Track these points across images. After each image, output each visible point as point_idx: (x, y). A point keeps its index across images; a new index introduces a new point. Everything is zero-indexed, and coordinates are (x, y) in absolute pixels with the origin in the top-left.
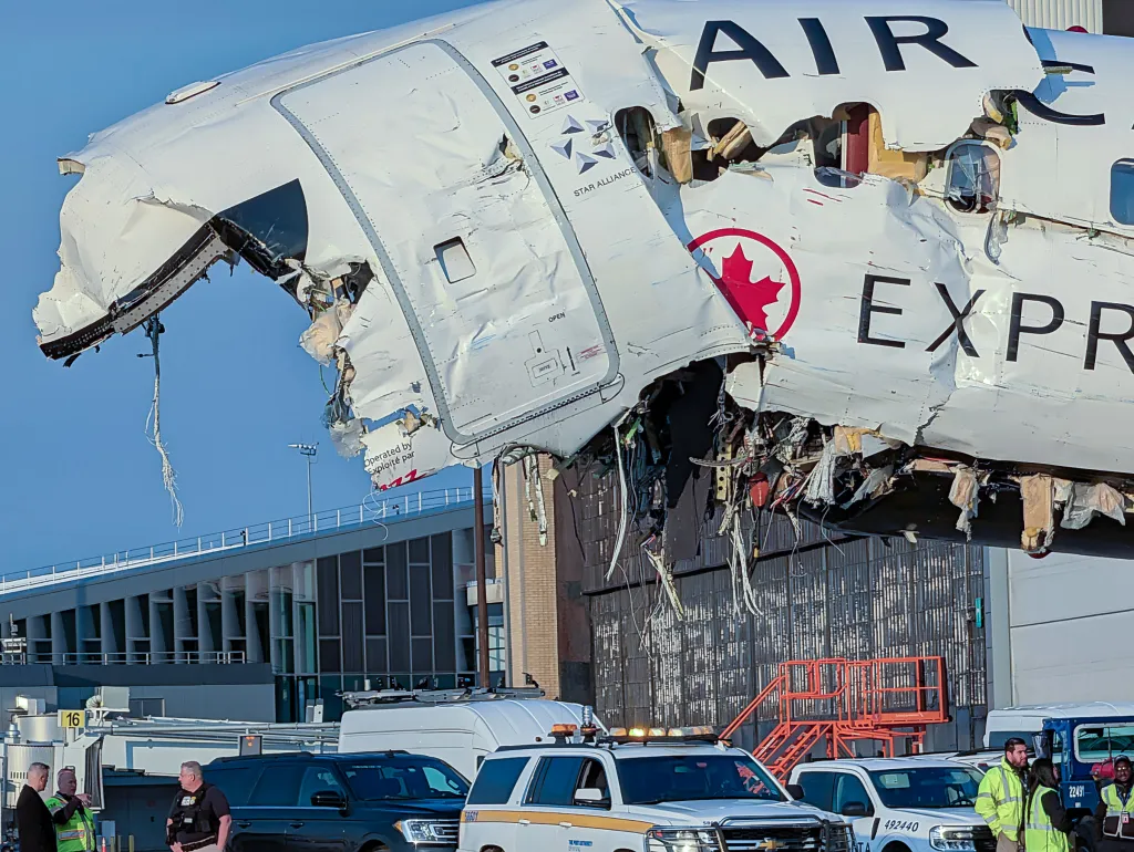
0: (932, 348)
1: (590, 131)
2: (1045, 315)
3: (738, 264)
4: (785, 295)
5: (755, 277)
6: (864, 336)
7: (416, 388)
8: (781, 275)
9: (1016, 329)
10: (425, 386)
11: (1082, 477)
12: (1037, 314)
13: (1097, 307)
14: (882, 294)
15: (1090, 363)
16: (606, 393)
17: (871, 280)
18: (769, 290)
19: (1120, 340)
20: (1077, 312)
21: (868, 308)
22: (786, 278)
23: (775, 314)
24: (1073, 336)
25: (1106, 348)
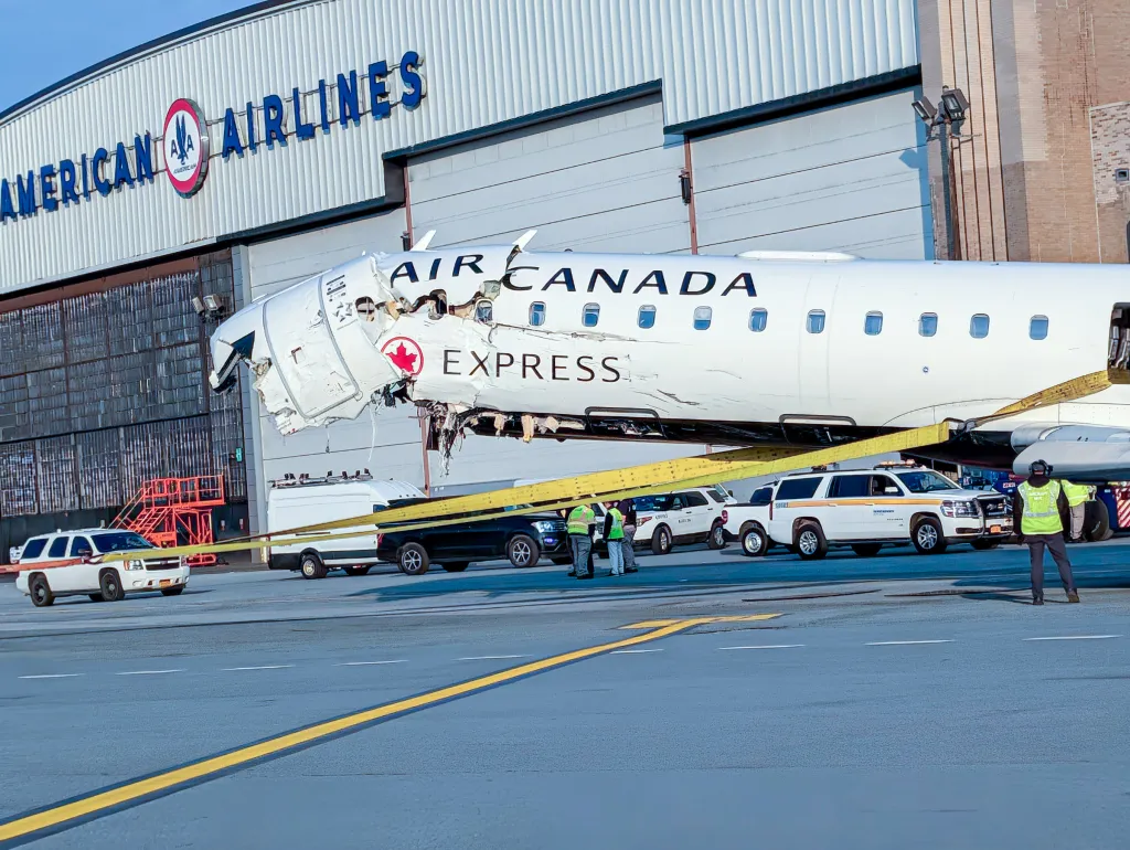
0: (471, 374)
1: (346, 307)
2: (508, 360)
3: (401, 350)
4: (418, 359)
5: (408, 353)
6: (446, 372)
7: (287, 401)
8: (415, 352)
9: (499, 365)
10: (289, 399)
12: (505, 360)
13: (524, 356)
14: (451, 356)
15: (524, 376)
16: (357, 397)
17: (446, 352)
18: (412, 357)
19: (534, 367)
20: (518, 358)
21: (446, 362)
22: (418, 353)
23: (416, 365)
24: (517, 367)
25: (529, 371)
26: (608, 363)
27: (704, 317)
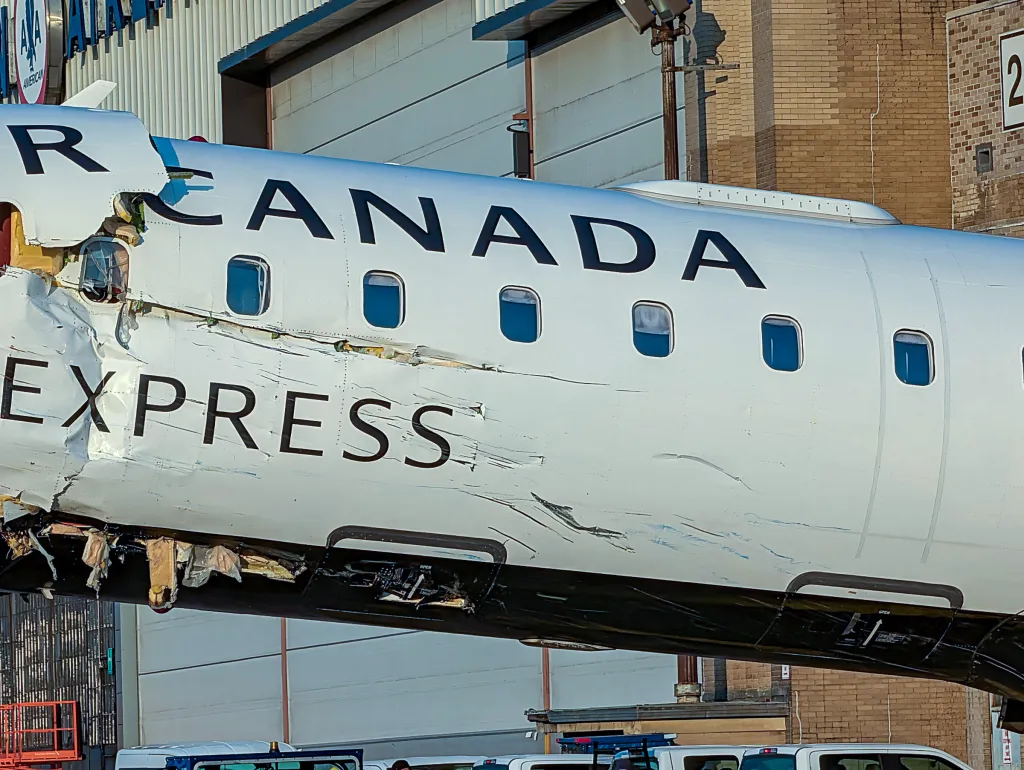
0: (67, 424)
2: (168, 394)
6: (6, 413)
9: (143, 407)
11: (201, 541)
12: (161, 394)
13: (215, 388)
14: (22, 375)
15: (209, 439)
17: (12, 363)
19: (235, 418)
20: (198, 392)
21: (9, 387)
24: (194, 413)
25: (223, 425)
26: (427, 419)
27: (652, 326)
